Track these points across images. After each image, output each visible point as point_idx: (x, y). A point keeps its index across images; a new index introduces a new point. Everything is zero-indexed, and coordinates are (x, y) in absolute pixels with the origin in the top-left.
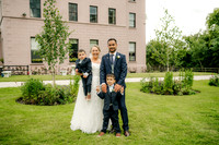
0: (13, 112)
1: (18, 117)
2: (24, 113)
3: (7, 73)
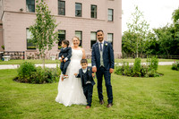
0: (10, 89)
1: (14, 92)
2: (18, 89)
3: (7, 58)
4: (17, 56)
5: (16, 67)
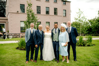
0: (15, 53)
2: (20, 54)
3: (11, 37)
4: (16, 36)
5: (17, 42)
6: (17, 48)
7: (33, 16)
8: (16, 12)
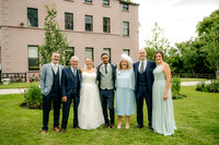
1: (25, 119)
2: (29, 116)
3: (6, 81)
4: (17, 79)
6: (23, 105)
7: (57, 36)
8: (18, 25)
